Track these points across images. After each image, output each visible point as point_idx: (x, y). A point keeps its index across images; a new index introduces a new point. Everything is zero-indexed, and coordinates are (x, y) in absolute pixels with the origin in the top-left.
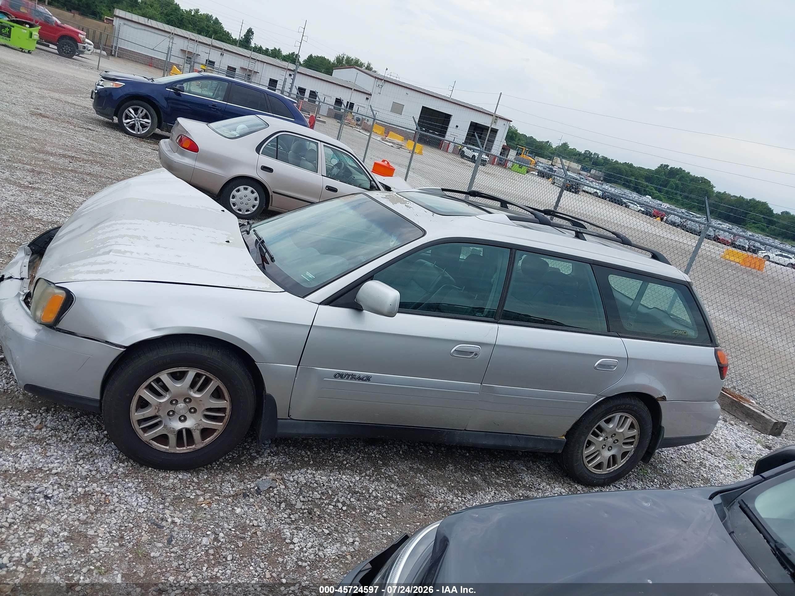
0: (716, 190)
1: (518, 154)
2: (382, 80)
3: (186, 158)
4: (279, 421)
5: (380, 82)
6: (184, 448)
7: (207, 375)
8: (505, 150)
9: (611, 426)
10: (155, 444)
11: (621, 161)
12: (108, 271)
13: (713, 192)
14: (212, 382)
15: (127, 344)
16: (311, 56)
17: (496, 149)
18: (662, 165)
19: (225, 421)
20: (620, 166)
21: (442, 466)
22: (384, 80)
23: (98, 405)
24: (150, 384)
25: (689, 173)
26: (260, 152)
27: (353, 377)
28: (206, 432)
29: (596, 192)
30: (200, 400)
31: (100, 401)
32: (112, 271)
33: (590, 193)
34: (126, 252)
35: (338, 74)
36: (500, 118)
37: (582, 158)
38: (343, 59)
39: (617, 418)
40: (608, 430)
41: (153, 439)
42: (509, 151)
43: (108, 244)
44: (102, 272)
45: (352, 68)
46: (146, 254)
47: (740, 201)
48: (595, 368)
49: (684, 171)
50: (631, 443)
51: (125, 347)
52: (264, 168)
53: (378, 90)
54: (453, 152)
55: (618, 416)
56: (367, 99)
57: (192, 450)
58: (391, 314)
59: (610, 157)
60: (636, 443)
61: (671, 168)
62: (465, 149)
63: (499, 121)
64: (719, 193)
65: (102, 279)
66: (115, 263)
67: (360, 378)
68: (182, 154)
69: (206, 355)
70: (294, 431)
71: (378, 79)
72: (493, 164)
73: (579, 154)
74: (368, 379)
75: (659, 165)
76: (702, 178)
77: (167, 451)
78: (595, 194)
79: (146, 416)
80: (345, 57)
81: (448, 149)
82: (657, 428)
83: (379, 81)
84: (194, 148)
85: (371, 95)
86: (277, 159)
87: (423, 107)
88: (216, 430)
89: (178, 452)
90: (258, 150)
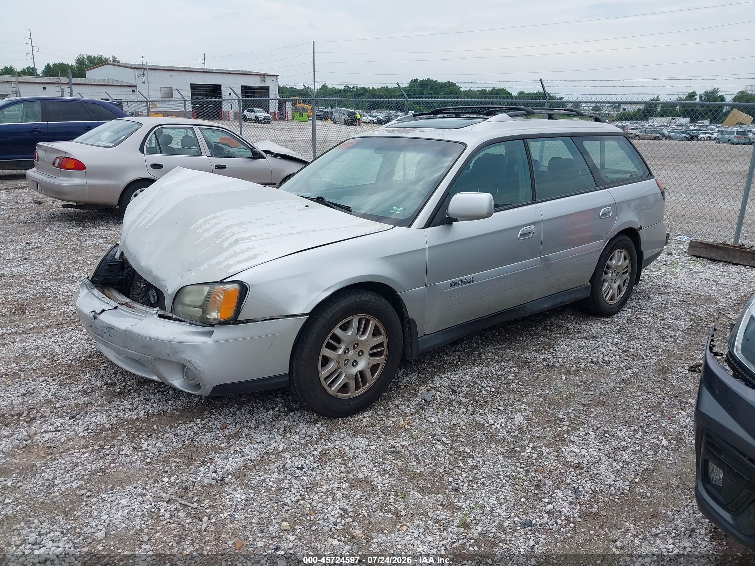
0: (462, 90)
1: (294, 104)
2: (142, 69)
3: (73, 179)
4: (419, 339)
5: (141, 72)
6: (361, 389)
7: (367, 317)
8: (281, 104)
9: (614, 262)
10: (341, 395)
11: (378, 87)
12: (256, 256)
13: (461, 92)
14: (371, 322)
15: (308, 311)
16: (48, 65)
17: (274, 106)
18: (412, 80)
19: (385, 353)
20: (378, 91)
21: (515, 341)
22: (144, 69)
23: (287, 378)
24: (328, 342)
25: (436, 81)
26: (145, 152)
27: (462, 282)
28: (374, 368)
29: (372, 120)
30: (366, 341)
31: (290, 374)
32: (259, 254)
33: (366, 123)
34: (249, 237)
35: (92, 75)
36: (267, 75)
37: (343, 94)
38: (84, 60)
39: (616, 254)
40: (613, 266)
41: (338, 392)
42: (285, 105)
43: (224, 237)
44: (250, 258)
45: (105, 64)
46: (266, 233)
47: (483, 93)
48: (600, 218)
49: (432, 80)
50: (626, 272)
51: (307, 314)
52: (154, 166)
53: (141, 80)
54: (235, 119)
55: (616, 252)
56: (133, 91)
57: (367, 389)
58: (489, 215)
59: (366, 86)
60: (629, 271)
61: (421, 81)
62: (245, 112)
63: (267, 78)
64: (466, 91)
65: (258, 263)
66: (254, 248)
67: (468, 282)
68: (69, 176)
69: (364, 299)
70: (429, 345)
71: (137, 68)
72: (275, 120)
73: (340, 91)
74: (472, 280)
75: (410, 81)
76: (449, 82)
77: (350, 397)
78: (371, 122)
79: (331, 372)
80: (85, 57)
81: (229, 116)
82: (640, 254)
83: (139, 70)
84: (79, 166)
85: (136, 86)
86: (161, 153)
87: (191, 84)
88: (379, 364)
89: (358, 395)
90: (141, 150)
